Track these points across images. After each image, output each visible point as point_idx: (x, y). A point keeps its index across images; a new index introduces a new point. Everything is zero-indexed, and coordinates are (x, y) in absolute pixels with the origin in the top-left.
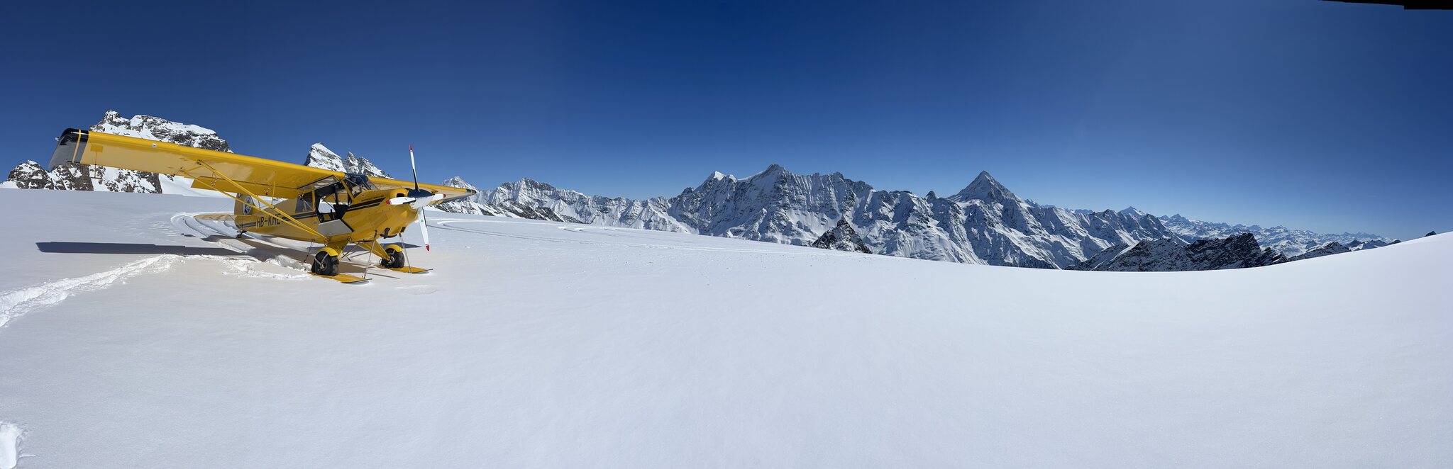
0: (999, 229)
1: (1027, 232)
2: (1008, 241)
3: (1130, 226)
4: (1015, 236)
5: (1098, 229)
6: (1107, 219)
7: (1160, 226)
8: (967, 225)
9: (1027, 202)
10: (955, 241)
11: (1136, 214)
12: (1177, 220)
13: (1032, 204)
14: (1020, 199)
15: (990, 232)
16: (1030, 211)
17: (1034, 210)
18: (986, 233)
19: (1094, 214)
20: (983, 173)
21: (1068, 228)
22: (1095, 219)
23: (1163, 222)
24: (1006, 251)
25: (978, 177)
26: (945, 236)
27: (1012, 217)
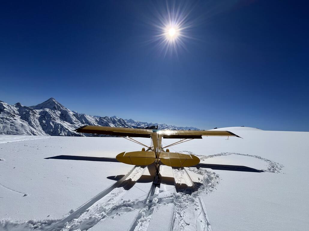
0: (58, 121)
1: (72, 123)
2: (62, 127)
3: (114, 122)
4: (66, 125)
5: (102, 123)
6: (106, 119)
7: (125, 123)
8: (40, 120)
9: (73, 112)
10: (32, 126)
11: (116, 118)
12: (131, 121)
13: (75, 113)
14: (69, 110)
15: (53, 123)
16: (74, 115)
17: (76, 115)
18: (51, 123)
19: (101, 118)
20: (51, 99)
21: (90, 122)
22: (101, 119)
23: (126, 121)
24: (61, 130)
25: (49, 100)
26: (26, 124)
27: (64, 116)
